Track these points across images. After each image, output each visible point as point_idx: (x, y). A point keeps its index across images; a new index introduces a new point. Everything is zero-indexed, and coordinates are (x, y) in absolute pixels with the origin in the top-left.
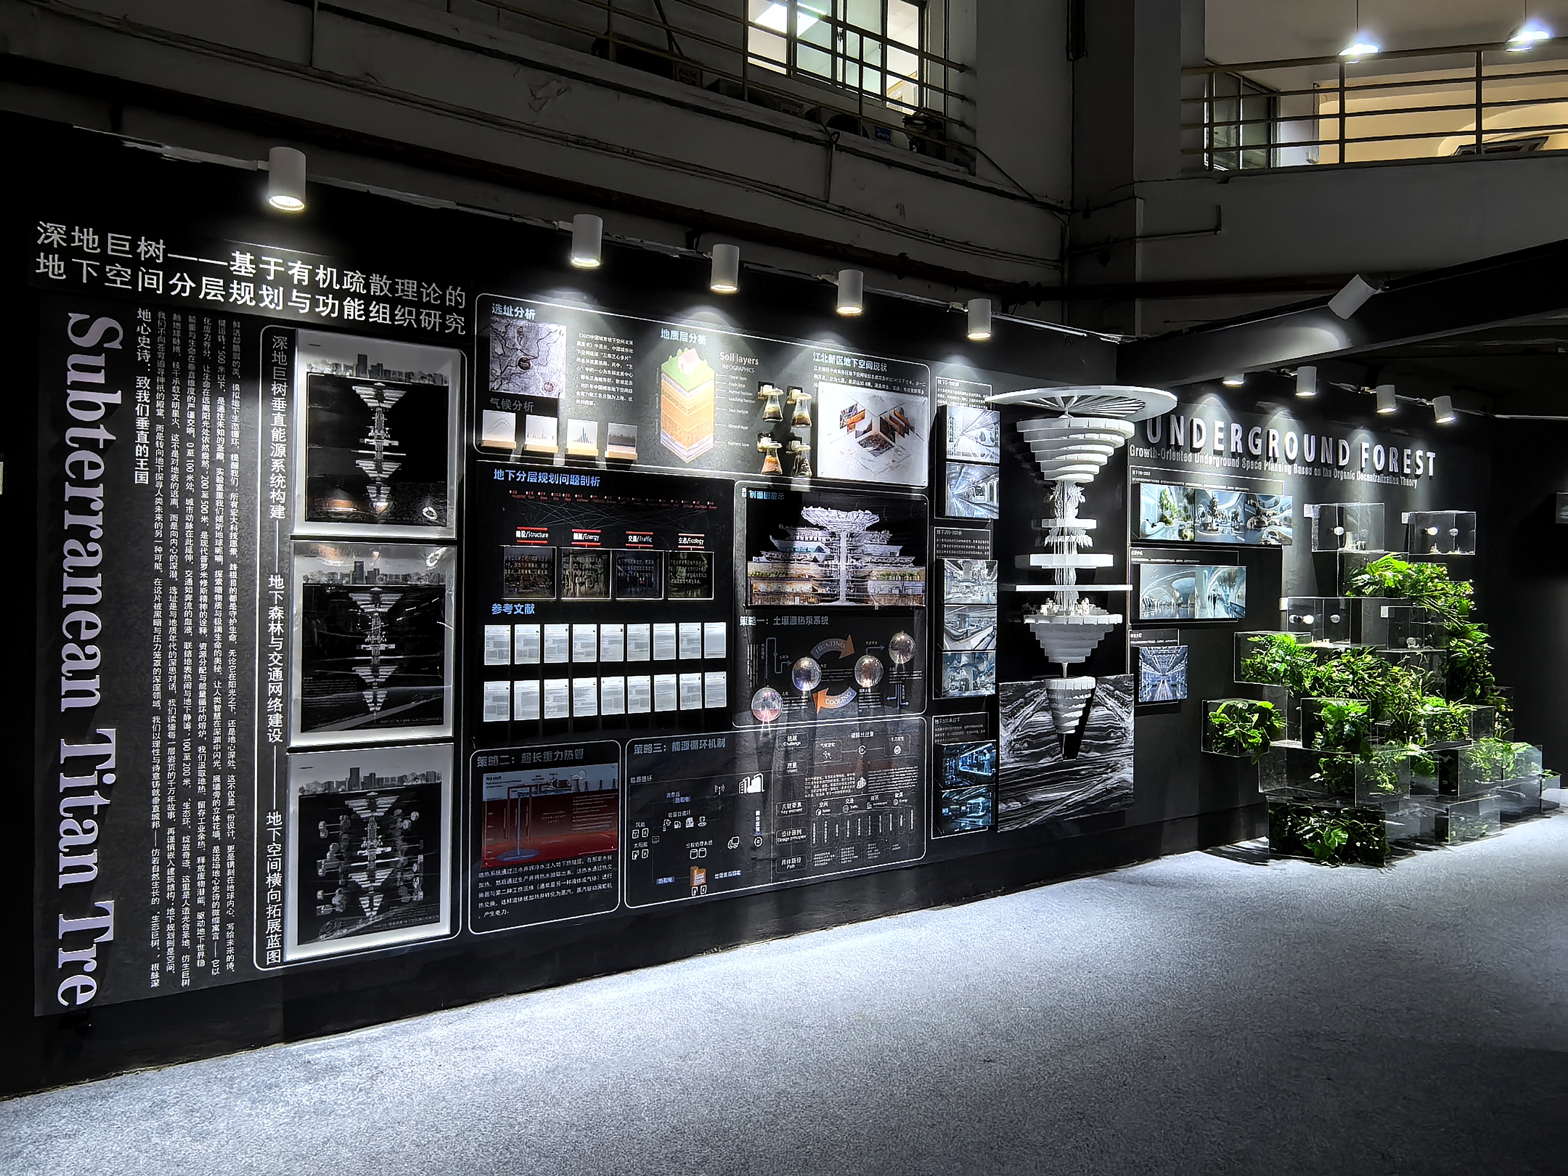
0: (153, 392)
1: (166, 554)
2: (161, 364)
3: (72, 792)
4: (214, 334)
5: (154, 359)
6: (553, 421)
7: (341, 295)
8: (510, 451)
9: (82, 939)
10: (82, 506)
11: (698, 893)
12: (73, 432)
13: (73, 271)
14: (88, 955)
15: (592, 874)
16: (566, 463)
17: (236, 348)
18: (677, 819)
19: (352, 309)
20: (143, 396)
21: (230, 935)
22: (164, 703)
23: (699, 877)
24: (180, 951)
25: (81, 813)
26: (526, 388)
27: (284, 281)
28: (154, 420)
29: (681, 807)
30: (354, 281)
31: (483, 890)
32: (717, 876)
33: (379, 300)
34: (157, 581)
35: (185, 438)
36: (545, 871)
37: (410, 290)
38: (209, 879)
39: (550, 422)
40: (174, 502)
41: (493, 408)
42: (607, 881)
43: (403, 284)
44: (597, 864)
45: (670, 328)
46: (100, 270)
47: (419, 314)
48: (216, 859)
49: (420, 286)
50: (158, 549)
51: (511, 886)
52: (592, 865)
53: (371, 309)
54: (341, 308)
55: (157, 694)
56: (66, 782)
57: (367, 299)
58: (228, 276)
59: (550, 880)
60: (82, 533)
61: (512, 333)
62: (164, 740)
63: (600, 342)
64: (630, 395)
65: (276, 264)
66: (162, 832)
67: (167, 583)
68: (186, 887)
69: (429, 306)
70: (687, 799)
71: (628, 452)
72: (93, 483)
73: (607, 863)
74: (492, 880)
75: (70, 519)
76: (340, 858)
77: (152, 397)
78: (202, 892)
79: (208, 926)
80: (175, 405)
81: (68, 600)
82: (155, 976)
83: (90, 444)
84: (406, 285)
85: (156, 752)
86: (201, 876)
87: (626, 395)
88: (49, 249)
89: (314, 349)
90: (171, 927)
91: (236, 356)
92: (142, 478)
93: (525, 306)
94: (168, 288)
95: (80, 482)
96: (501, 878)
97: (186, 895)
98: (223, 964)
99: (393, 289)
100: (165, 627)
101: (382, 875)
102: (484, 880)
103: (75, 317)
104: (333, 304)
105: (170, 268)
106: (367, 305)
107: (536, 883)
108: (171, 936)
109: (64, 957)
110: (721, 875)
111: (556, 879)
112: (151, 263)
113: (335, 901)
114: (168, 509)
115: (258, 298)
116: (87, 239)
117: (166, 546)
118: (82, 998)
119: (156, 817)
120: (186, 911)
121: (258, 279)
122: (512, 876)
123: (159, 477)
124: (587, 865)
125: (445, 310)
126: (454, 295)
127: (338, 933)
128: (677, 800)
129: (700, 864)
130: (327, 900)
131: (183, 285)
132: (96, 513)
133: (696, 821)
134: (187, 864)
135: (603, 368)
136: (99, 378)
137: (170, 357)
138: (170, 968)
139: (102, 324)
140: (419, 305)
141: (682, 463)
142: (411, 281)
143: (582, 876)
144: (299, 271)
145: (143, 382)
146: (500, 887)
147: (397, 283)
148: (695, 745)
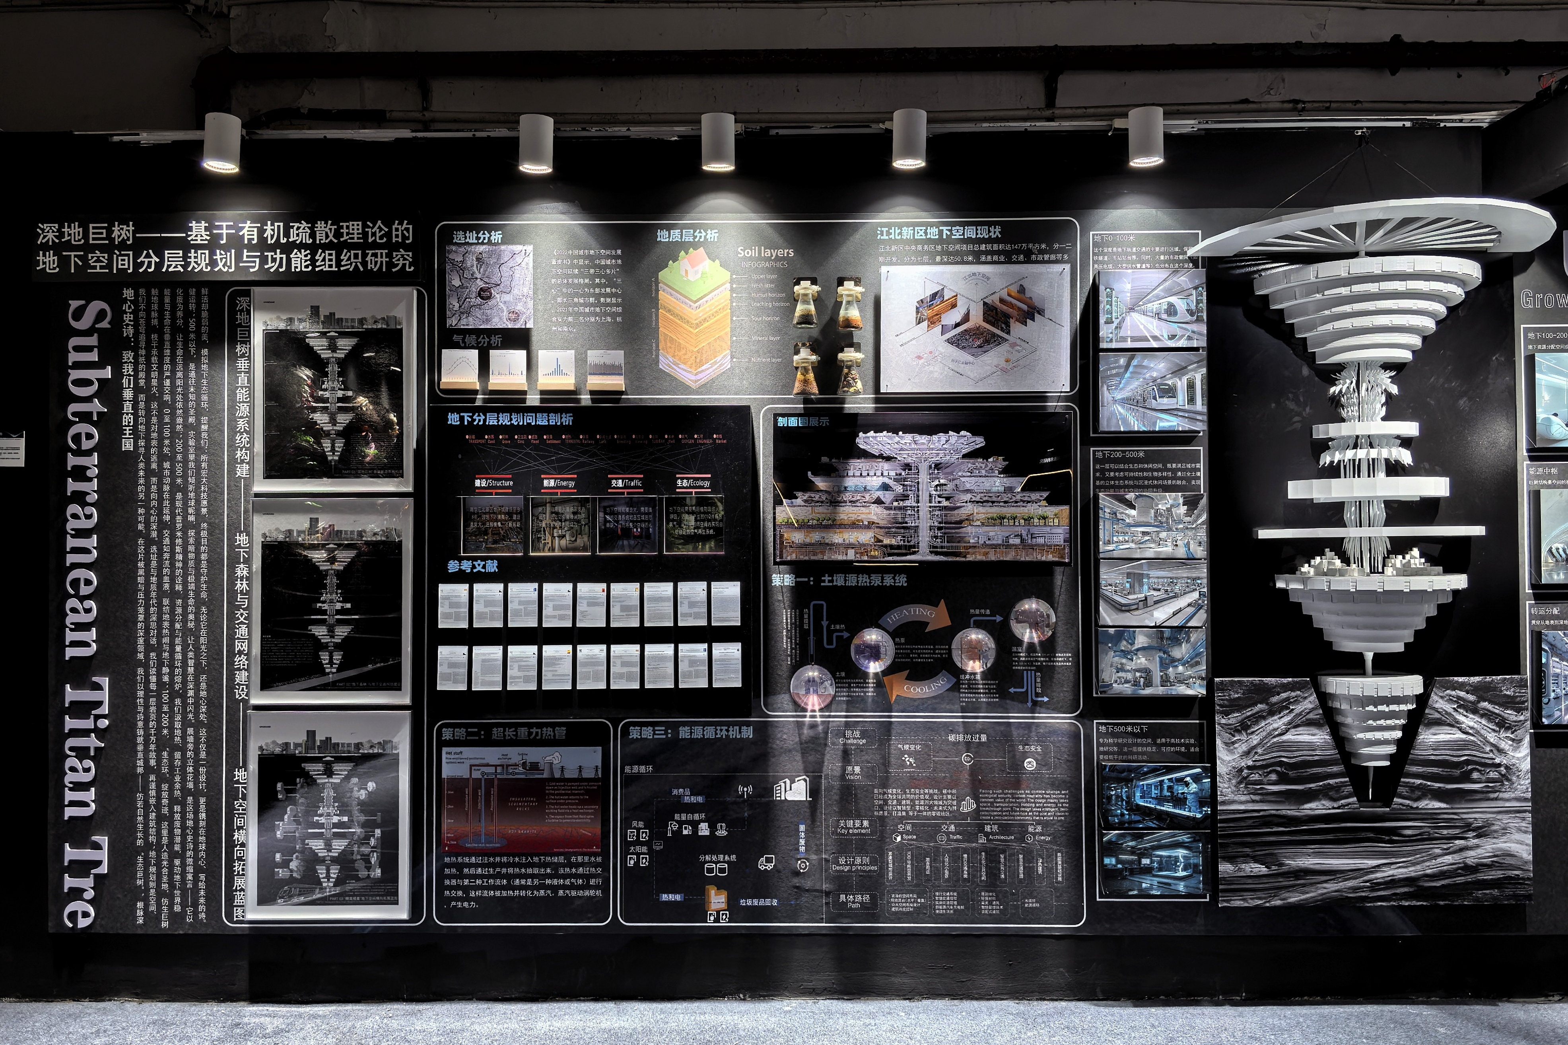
0: (136, 364)
1: (148, 515)
2: (142, 338)
3: (75, 733)
4: (186, 303)
5: (137, 333)
6: (523, 353)
7: (287, 249)
8: (475, 392)
9: (82, 868)
10: (80, 474)
11: (717, 920)
12: (73, 408)
13: (64, 262)
14: (87, 883)
15: (577, 876)
16: (542, 401)
17: (205, 314)
18: (687, 822)
19: (299, 261)
20: (128, 369)
21: (202, 885)
22: (147, 656)
23: (717, 900)
24: (160, 894)
25: (82, 753)
26: (488, 321)
27: (236, 243)
28: (137, 390)
29: (692, 808)
30: (300, 232)
31: (450, 877)
32: (742, 902)
33: (325, 247)
34: (141, 541)
35: (162, 405)
36: (520, 865)
37: (356, 232)
38: (184, 827)
39: (520, 356)
40: (154, 466)
41: (456, 346)
42: (596, 887)
43: (348, 227)
44: (582, 865)
45: (669, 228)
46: (84, 259)
47: (365, 255)
48: (190, 808)
49: (365, 226)
50: (141, 511)
51: (481, 877)
52: (577, 865)
53: (317, 258)
54: (289, 261)
55: (141, 648)
56: (70, 723)
57: (313, 248)
58: (186, 246)
59: (526, 876)
60: (80, 498)
61: (471, 261)
62: (147, 689)
63: (580, 257)
64: (618, 314)
65: (228, 227)
66: (145, 776)
67: (149, 542)
68: (165, 832)
69: (375, 245)
70: (700, 799)
71: (616, 382)
72: (88, 453)
73: (596, 865)
74: (460, 867)
75: (72, 486)
76: (298, 823)
77: (136, 370)
78: (178, 839)
79: (183, 874)
80: (154, 374)
81: (71, 559)
82: (140, 913)
83: (85, 417)
84: (351, 227)
85: (140, 701)
86: (178, 824)
87: (614, 315)
88: (45, 247)
89: (270, 305)
90: (153, 869)
91: (205, 322)
92: (127, 445)
93: (490, 229)
94: (137, 265)
95: (80, 453)
96: (470, 865)
97: (165, 841)
98: (196, 913)
99: (338, 234)
100: (147, 583)
101: (339, 845)
102: (449, 866)
103: (74, 304)
104: (281, 259)
105: (138, 247)
106: (313, 254)
107: (509, 877)
108: (153, 877)
109: (69, 882)
110: (749, 902)
111: (532, 876)
112: (123, 246)
113: (293, 865)
114: (149, 473)
115: (213, 263)
116: (74, 232)
117: (148, 508)
118: (83, 923)
119: (140, 763)
120: (165, 856)
121: (212, 245)
122: (483, 866)
123: (142, 443)
124: (571, 865)
125: (391, 247)
126: (402, 230)
127: (295, 900)
128: (687, 799)
129: (720, 883)
130: (285, 864)
131: (149, 261)
132: (90, 480)
133: (713, 827)
134: (165, 810)
135: (586, 285)
136: (94, 357)
137: (150, 329)
138: (153, 908)
139: (97, 306)
140: (364, 246)
141: (687, 389)
142: (355, 223)
143: (564, 877)
144: (249, 231)
145: (128, 356)
146: (469, 877)
147: (342, 227)
148: (710, 733)
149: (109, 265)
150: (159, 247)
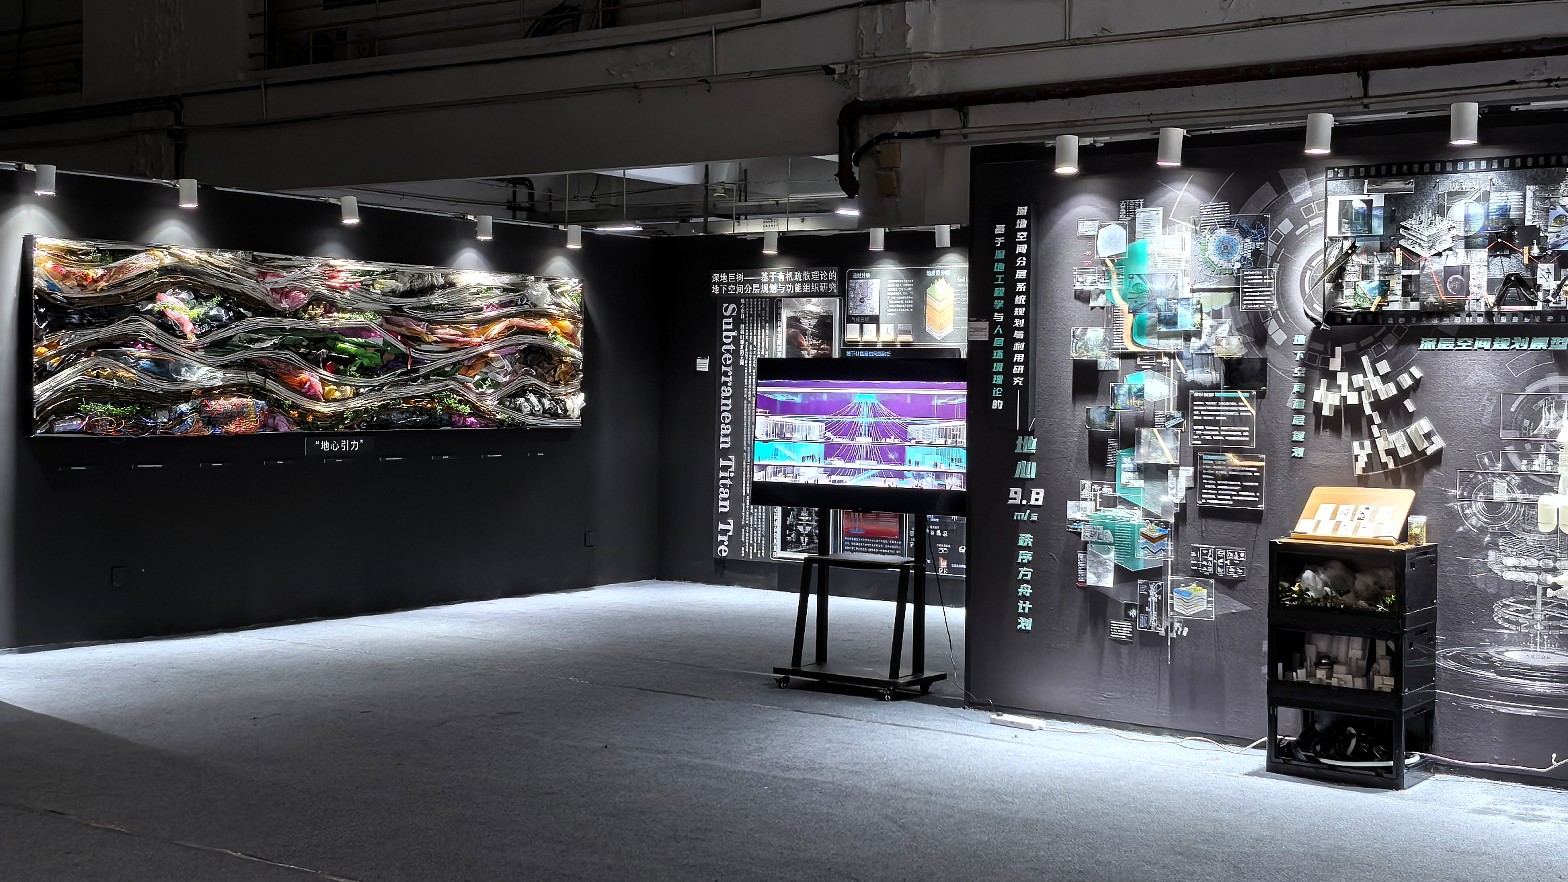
0: (745, 329)
1: (748, 391)
2: (747, 319)
3: (724, 478)
4: (762, 305)
5: (745, 317)
6: (874, 326)
7: (794, 283)
8: (859, 342)
9: (724, 532)
10: (726, 374)
12: (724, 347)
13: (721, 289)
14: (725, 538)
15: (892, 549)
16: (882, 346)
17: (767, 309)
18: (933, 529)
19: (797, 288)
20: (742, 332)
21: (763, 542)
22: (747, 448)
24: (750, 545)
25: (725, 486)
26: (862, 312)
27: (777, 281)
28: (745, 340)
29: (934, 524)
30: (798, 276)
31: (847, 545)
33: (806, 282)
34: (745, 402)
35: (753, 347)
36: (871, 543)
37: (816, 275)
38: (758, 518)
40: (750, 371)
41: (852, 322)
43: (814, 274)
44: (894, 544)
45: (931, 270)
46: (727, 288)
47: (820, 285)
48: (760, 511)
49: (820, 273)
50: (746, 389)
51: (858, 546)
52: (892, 544)
53: (803, 287)
54: (794, 288)
55: (745, 445)
56: (722, 474)
57: (802, 282)
58: (760, 282)
59: (873, 548)
60: (726, 384)
61: (858, 286)
62: (747, 462)
63: (898, 283)
64: (911, 308)
65: (774, 275)
66: (746, 497)
67: (748, 402)
68: (751, 520)
69: (823, 281)
70: (937, 520)
71: (909, 338)
72: (729, 366)
73: (899, 545)
74: (851, 541)
75: (723, 379)
76: (794, 518)
77: (745, 332)
78: (756, 523)
79: (757, 537)
80: (751, 334)
81: (723, 408)
82: (743, 552)
83: (728, 351)
85: (744, 466)
86: (755, 517)
87: (910, 308)
88: (715, 283)
89: (788, 306)
90: (747, 534)
91: (768, 312)
92: (742, 363)
93: (865, 272)
94: (745, 290)
95: (726, 366)
96: (854, 541)
97: (751, 523)
98: (761, 553)
99: (811, 277)
100: (747, 419)
101: (808, 529)
102: (847, 541)
103: (725, 305)
104: (792, 287)
105: (745, 283)
106: (802, 285)
107: (868, 547)
108: (747, 538)
109: (720, 538)
111: (876, 548)
112: (740, 283)
113: (793, 536)
114: (749, 374)
115: (769, 289)
116: (724, 277)
117: (748, 388)
118: (724, 554)
119: (744, 491)
120: (751, 529)
121: (769, 282)
122: (858, 542)
123: (746, 361)
124: (890, 544)
125: (829, 282)
126: (833, 274)
127: (793, 550)
128: (932, 520)
129: (945, 557)
130: (790, 535)
131: (748, 288)
132: (729, 376)
133: (942, 533)
134: (752, 511)
135: (900, 296)
136: (731, 327)
137: (750, 315)
138: (747, 550)
139: (732, 306)
140: (819, 281)
141: (936, 340)
142: (816, 272)
143: (887, 549)
144: (781, 276)
145: (742, 326)
146: (853, 546)
147: (812, 274)
149: (735, 291)
150: (751, 283)
